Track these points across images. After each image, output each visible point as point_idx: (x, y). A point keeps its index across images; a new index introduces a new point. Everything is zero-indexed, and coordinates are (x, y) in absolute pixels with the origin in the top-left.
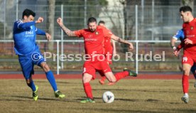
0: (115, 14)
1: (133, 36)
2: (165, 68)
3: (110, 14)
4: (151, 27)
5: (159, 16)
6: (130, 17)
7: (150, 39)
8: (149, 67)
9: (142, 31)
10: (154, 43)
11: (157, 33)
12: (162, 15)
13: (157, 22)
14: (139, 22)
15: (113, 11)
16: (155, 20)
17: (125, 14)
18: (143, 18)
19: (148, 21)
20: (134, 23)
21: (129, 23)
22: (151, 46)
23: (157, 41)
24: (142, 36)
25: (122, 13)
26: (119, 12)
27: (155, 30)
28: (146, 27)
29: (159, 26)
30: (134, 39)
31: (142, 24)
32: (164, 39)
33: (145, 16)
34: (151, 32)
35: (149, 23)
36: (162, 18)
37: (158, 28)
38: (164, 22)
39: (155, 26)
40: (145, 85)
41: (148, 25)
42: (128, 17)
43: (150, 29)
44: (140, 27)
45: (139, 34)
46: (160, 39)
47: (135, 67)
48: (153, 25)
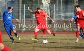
0: (46, 8)
1: (53, 17)
2: (67, 30)
3: (44, 8)
4: (61, 13)
5: (64, 9)
6: (52, 9)
7: (60, 18)
8: (60, 29)
9: (57, 15)
10: (62, 20)
11: (63, 16)
12: (65, 8)
13: (63, 11)
14: (56, 11)
15: (45, 7)
16: (62, 10)
17: (50, 8)
18: (57, 10)
19: (59, 11)
20: (54, 12)
21: (52, 12)
22: (61, 21)
23: (63, 19)
24: (57, 17)
25: (49, 8)
26: (47, 7)
27: (62, 15)
28: (58, 13)
29: (64, 13)
30: (54, 18)
31: (57, 12)
32: (66, 18)
33: (58, 9)
34: (60, 15)
35: (60, 12)
36: (65, 9)
37: (63, 14)
38: (66, 11)
39: (62, 13)
40: (58, 37)
41: (59, 12)
42: (51, 9)
43: (60, 14)
44: (56, 14)
45: (56, 16)
46: (64, 18)
47: (54, 29)
48: (61, 12)
